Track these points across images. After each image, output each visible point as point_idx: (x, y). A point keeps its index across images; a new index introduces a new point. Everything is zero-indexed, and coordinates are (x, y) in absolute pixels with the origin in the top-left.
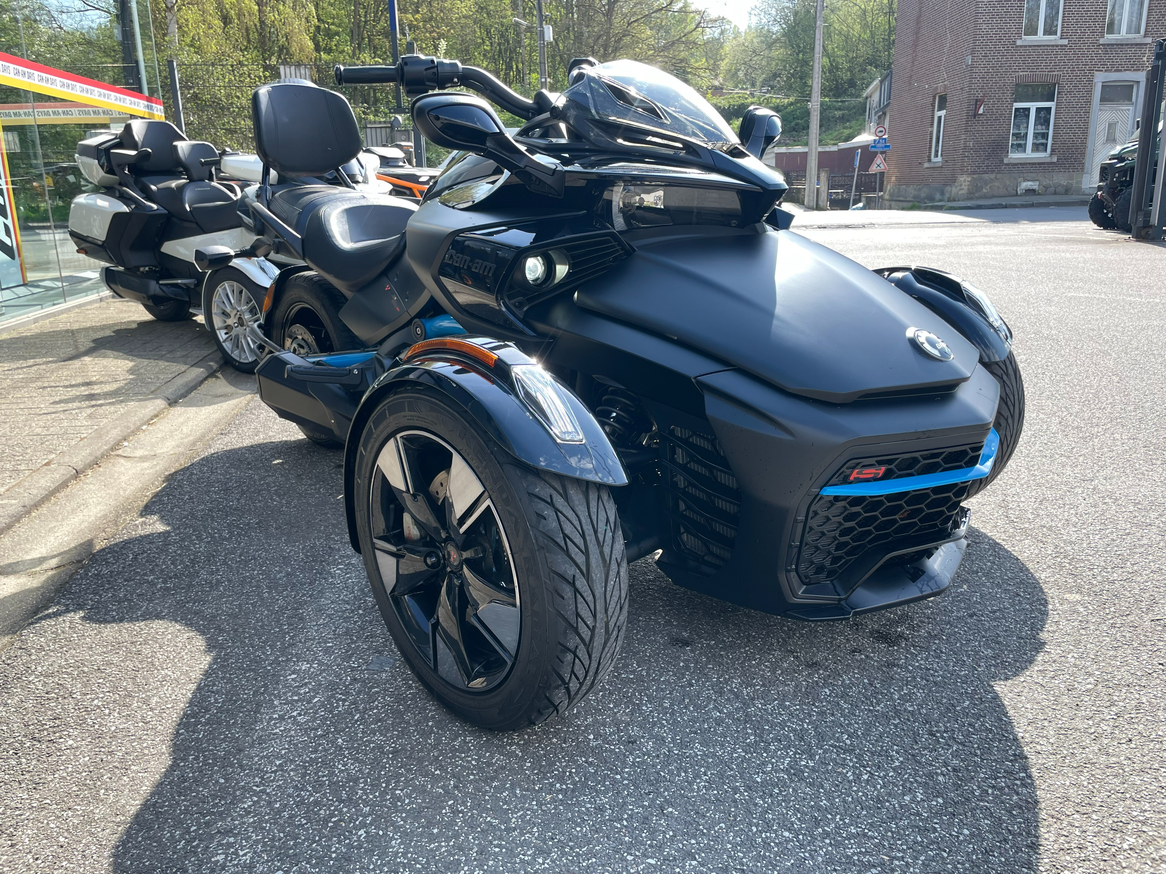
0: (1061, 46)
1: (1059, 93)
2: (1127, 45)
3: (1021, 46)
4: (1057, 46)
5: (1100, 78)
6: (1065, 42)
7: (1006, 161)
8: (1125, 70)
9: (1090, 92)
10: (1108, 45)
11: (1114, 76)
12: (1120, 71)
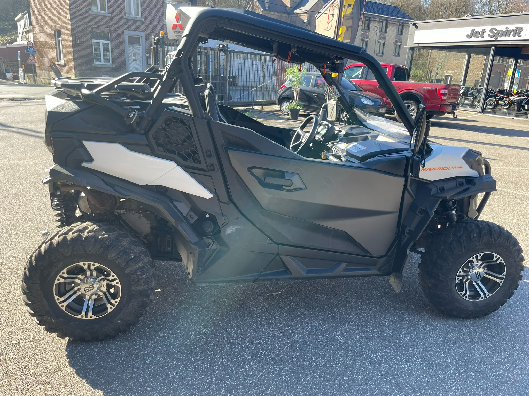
0: (109, 17)
1: (111, 37)
2: (135, 20)
3: (92, 14)
4: (107, 16)
5: (127, 33)
6: (110, 15)
7: (93, 65)
8: (136, 31)
9: (123, 38)
10: (128, 19)
11: (132, 33)
12: (134, 31)
